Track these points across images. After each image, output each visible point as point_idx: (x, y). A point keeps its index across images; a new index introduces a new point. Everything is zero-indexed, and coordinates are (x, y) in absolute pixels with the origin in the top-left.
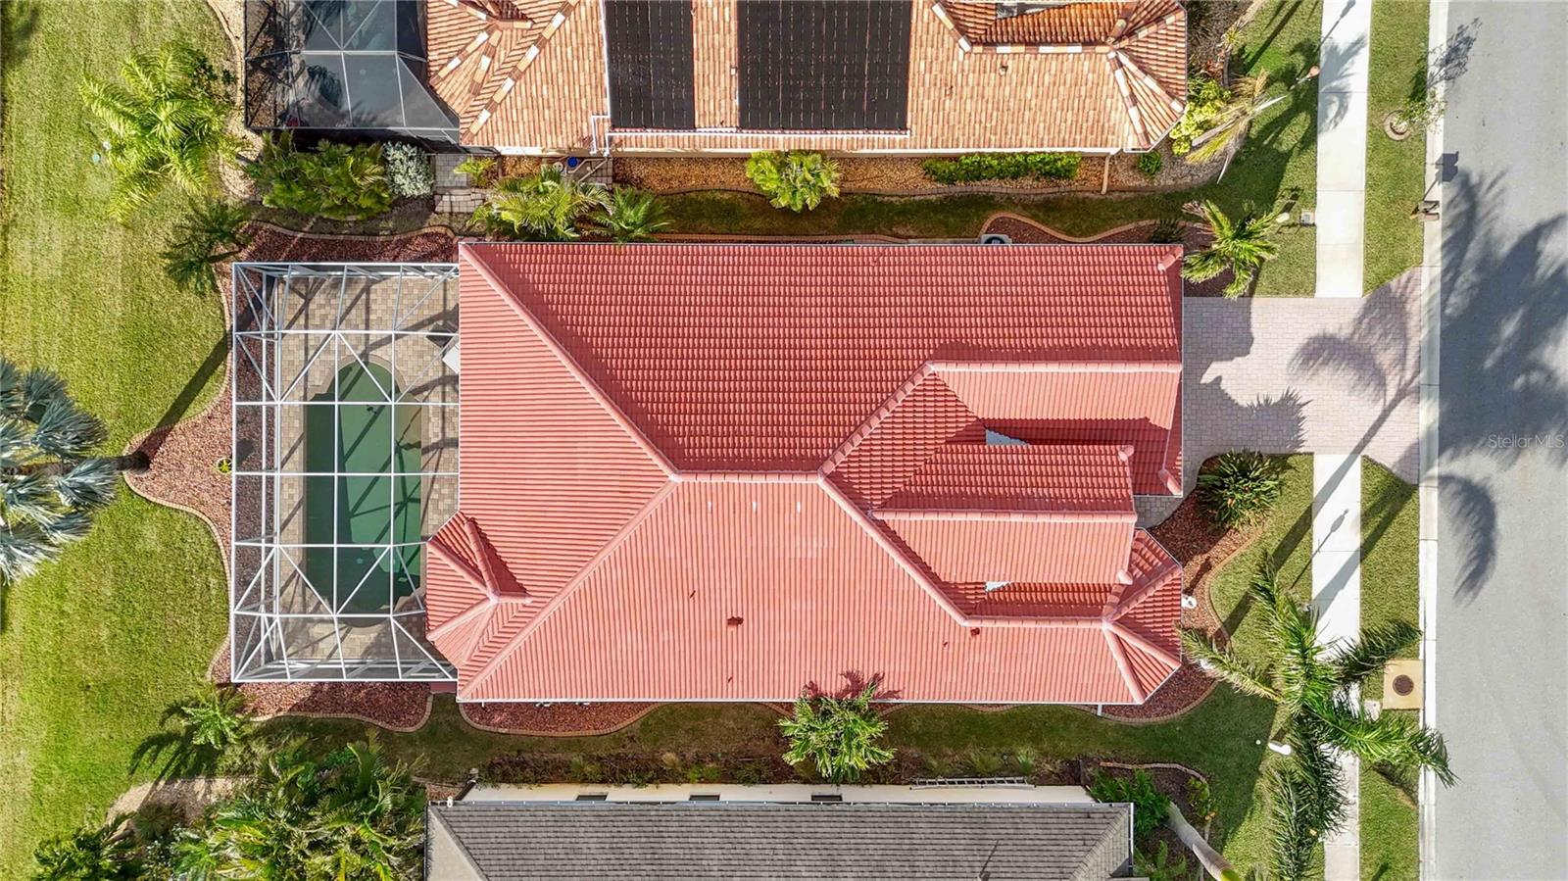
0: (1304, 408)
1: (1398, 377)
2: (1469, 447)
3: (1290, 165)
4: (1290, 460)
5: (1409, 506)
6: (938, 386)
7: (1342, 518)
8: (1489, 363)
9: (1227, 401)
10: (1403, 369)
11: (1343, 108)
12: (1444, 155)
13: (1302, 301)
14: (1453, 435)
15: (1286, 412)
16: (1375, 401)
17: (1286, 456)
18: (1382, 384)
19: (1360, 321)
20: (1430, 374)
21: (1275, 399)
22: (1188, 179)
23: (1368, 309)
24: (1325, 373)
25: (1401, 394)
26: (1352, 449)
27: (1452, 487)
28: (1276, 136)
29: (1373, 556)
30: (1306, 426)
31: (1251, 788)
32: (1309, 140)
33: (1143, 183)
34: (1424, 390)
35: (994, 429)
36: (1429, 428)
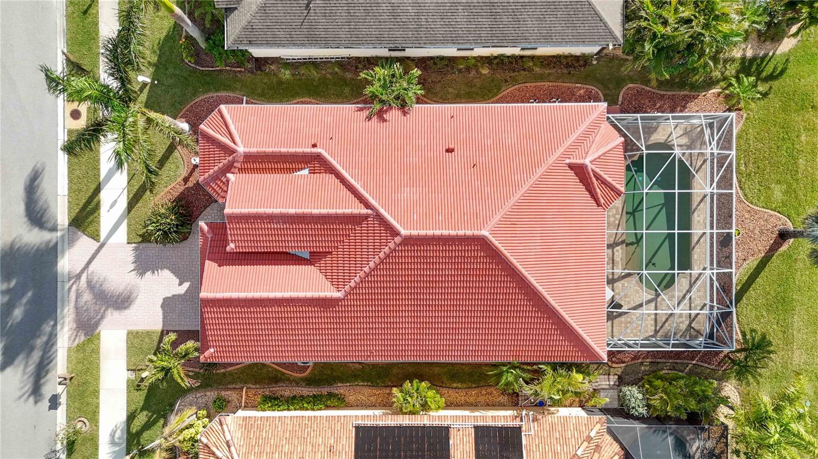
0: (132, 269)
1: (80, 286)
2: (42, 246)
3: (142, 403)
4: (140, 239)
5: (73, 215)
6: (336, 284)
7: (111, 207)
8: (30, 294)
9: (175, 272)
10: (77, 290)
11: (113, 435)
12: (57, 409)
13: (134, 328)
14: (51, 253)
15: (143, 266)
16: (93, 272)
17: (142, 242)
18: (89, 283)
19: (102, 317)
20: (63, 288)
21: (149, 274)
22: (198, 395)
23: (97, 324)
24: (121, 289)
25: (78, 277)
26: (105, 246)
27: (50, 225)
28: (149, 419)
29: (93, 187)
30: (132, 259)
31: (160, 56)
32: (131, 417)
33: (223, 393)
34: (66, 279)
35: (304, 259)
36: (63, 257)
